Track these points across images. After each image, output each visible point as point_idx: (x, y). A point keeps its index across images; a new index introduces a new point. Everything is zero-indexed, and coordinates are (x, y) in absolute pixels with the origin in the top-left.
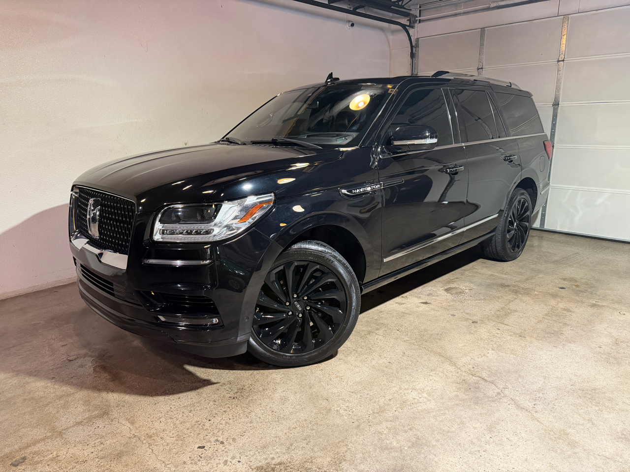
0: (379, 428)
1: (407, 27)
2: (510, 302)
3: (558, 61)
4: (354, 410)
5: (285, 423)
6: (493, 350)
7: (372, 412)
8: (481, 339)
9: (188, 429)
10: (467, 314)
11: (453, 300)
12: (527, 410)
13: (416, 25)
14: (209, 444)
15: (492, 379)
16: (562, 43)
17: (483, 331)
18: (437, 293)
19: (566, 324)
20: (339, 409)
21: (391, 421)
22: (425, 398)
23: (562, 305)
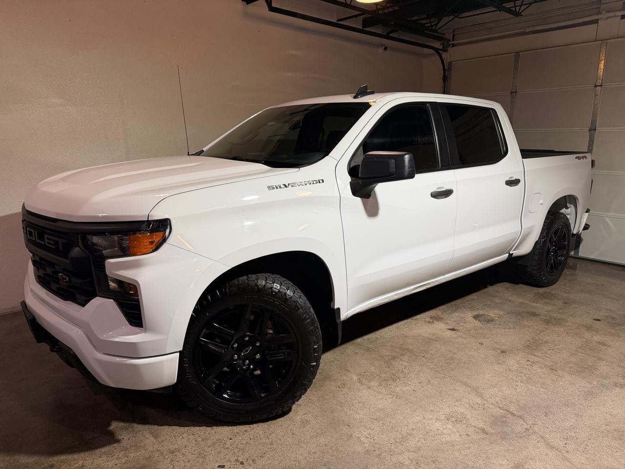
0: (401, 459)
1: (440, 51)
2: (541, 332)
3: (596, 86)
4: (376, 438)
5: (305, 447)
6: (522, 382)
7: (394, 441)
8: (510, 370)
9: (209, 447)
10: (496, 343)
11: (481, 328)
12: (557, 449)
13: (449, 49)
14: (229, 464)
15: (520, 414)
16: (600, 68)
17: (512, 362)
18: (465, 320)
19: (601, 359)
20: (360, 435)
21: (413, 452)
22: (450, 429)
23: (597, 338)
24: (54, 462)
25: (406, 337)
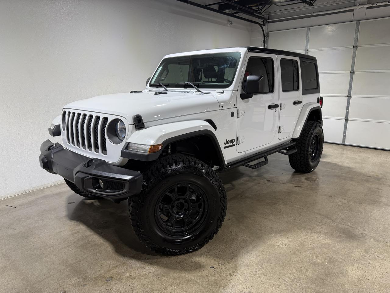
0: (306, 254)
1: (263, 26)
2: (344, 185)
3: (353, 47)
4: (288, 245)
6: (347, 211)
7: (298, 246)
8: (338, 205)
11: (312, 185)
13: (267, 24)
14: (215, 265)
15: (355, 226)
17: (337, 201)
19: (380, 196)
22: (324, 237)
23: (373, 186)
24: (112, 275)
25: (275, 192)
